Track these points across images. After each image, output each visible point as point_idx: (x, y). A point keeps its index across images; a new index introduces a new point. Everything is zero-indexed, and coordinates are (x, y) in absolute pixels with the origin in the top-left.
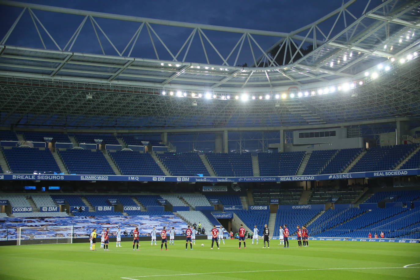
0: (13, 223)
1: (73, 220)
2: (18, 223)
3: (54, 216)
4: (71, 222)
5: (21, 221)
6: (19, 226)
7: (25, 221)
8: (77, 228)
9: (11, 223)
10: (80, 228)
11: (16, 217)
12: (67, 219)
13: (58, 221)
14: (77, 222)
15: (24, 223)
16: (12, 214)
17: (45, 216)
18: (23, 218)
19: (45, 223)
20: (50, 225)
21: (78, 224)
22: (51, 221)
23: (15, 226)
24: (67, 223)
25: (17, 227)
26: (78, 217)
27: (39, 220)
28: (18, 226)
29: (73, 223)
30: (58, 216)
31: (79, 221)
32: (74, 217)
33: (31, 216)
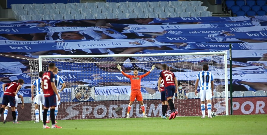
0: (13, 42)
1: (228, 30)
2: (33, 42)
3: (159, 15)
4: (221, 40)
5: (42, 36)
6: (36, 51)
7: (55, 36)
8: (244, 60)
9: (8, 42)
10: (258, 59)
11: (24, 18)
12: (208, 26)
13: (173, 36)
14: (244, 38)
15: (52, 41)
16: (10, 8)
17: (127, 16)
18: (48, 23)
19: (125, 43)
20: (144, 50)
21: (249, 45)
22: (147, 36)
23: (23, 53)
24: (209, 42)
25: (30, 55)
26: (247, 19)
27: (104, 30)
28: (31, 53)
29: (228, 40)
30: (172, 17)
31: (250, 35)
32: (231, 18)
33: (77, 17)
